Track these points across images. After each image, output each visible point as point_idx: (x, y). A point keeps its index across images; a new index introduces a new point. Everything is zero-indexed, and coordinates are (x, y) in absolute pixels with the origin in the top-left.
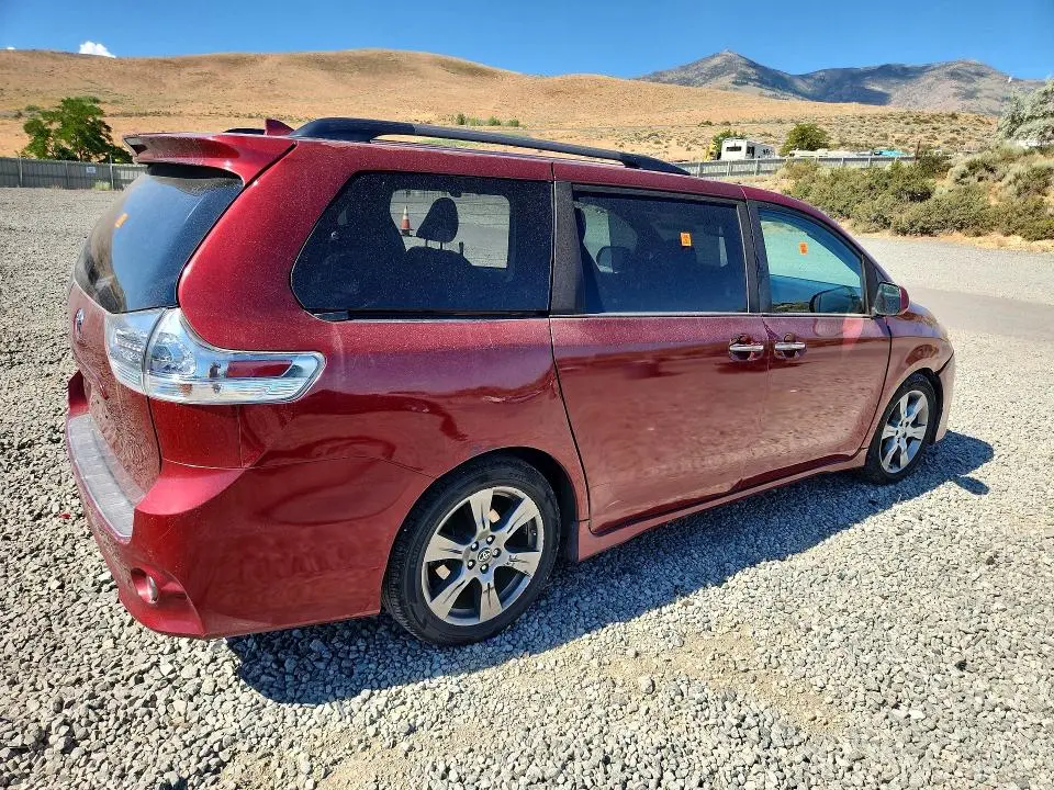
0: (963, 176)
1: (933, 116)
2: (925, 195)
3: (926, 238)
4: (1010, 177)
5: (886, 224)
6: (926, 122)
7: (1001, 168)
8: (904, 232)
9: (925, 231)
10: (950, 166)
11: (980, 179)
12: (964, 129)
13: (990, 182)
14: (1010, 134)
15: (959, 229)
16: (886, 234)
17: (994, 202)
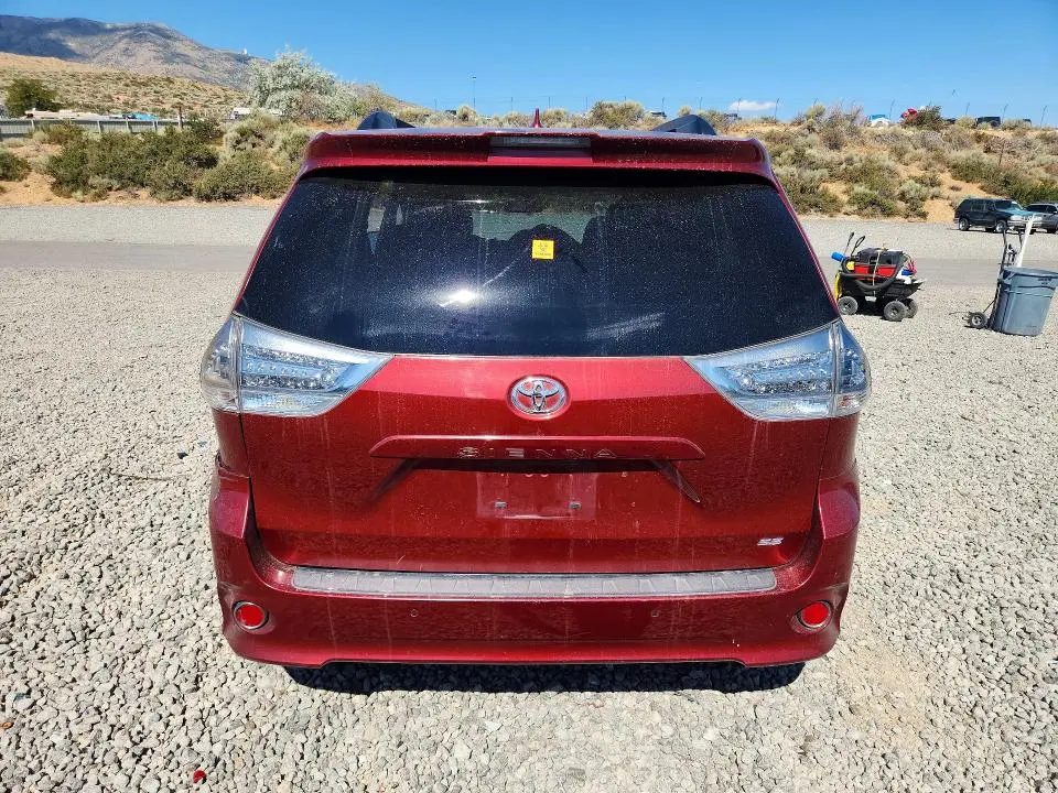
0: (238, 142)
1: (150, 79)
2: (211, 161)
3: (231, 203)
4: (278, 144)
5: (187, 192)
6: (145, 85)
7: (269, 135)
8: (208, 199)
9: (228, 197)
10: (222, 134)
11: (254, 146)
12: (185, 94)
13: (262, 148)
14: (262, 104)
15: (257, 193)
16: (191, 201)
17: (275, 167)
